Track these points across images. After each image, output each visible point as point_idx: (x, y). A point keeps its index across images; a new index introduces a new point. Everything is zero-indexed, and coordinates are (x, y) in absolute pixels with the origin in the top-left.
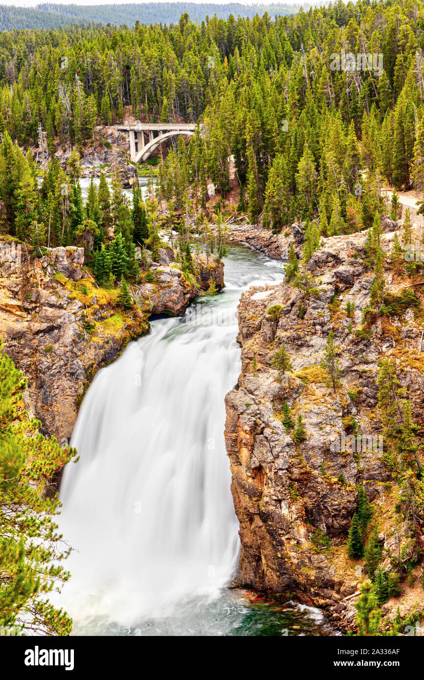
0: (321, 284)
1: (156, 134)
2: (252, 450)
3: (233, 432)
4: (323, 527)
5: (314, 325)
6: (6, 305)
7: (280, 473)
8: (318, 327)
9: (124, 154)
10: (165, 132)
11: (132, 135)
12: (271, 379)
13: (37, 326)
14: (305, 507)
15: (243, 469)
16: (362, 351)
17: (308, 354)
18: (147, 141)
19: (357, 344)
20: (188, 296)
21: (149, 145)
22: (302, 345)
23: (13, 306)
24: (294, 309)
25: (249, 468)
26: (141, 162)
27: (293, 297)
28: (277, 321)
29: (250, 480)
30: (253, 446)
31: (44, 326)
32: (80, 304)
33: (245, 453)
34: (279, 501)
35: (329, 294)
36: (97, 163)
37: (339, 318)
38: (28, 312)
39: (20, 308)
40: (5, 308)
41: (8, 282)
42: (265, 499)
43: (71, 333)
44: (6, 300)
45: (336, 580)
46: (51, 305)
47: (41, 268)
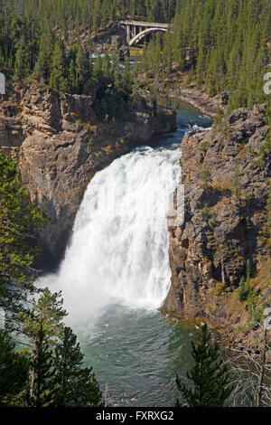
1: (143, 28)
2: (183, 229)
5: (228, 155)
7: (199, 244)
8: (231, 157)
11: (128, 28)
12: (199, 187)
13: (58, 142)
14: (213, 266)
15: (176, 240)
16: (257, 173)
17: (222, 173)
19: (254, 169)
21: (138, 35)
22: (219, 167)
24: (217, 145)
25: (180, 240)
26: (134, 45)
27: (217, 137)
28: (205, 151)
29: (180, 247)
32: (86, 131)
33: (179, 230)
34: (197, 262)
35: (239, 137)
37: (244, 152)
38: (54, 133)
39: (49, 130)
40: (40, 129)
41: (43, 114)
42: (189, 259)
43: (79, 148)
44: (41, 125)
45: (228, 313)
46: (69, 131)
47: (65, 107)
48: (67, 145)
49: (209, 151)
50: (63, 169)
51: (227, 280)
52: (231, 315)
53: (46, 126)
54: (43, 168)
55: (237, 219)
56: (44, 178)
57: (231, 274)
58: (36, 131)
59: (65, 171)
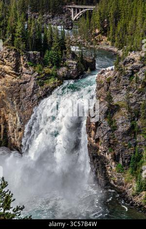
0: (127, 70)
1: (82, 9)
2: (95, 132)
3: (89, 125)
4: (121, 162)
5: (123, 85)
6: (10, 73)
7: (106, 141)
8: (125, 86)
9: (69, 16)
10: (85, 9)
11: (72, 9)
12: (105, 105)
13: (21, 81)
14: (114, 154)
15: (92, 139)
16: (141, 96)
17: (120, 96)
18: (78, 12)
19: (139, 93)
20: (80, 72)
21: (79, 14)
22: (118, 93)
23: (12, 73)
24: (116, 79)
25: (94, 139)
26: (75, 20)
27: (116, 74)
28: (109, 83)
29: (95, 143)
30: (96, 130)
31: (23, 81)
32: (37, 73)
33: (93, 133)
34: (105, 152)
35: (129, 74)
36: (59, 20)
37: (133, 83)
38: (18, 75)
39: (15, 74)
40: (9, 74)
41: (11, 64)
42: (100, 151)
43: (33, 84)
44: (10, 71)
45: (125, 183)
46: (27, 74)
47: (24, 59)
48: (25, 83)
49: (112, 83)
50: (24, 98)
51: (123, 163)
52: (126, 184)
53: (13, 72)
54: (12, 97)
55: (129, 125)
56: (12, 103)
57: (125, 159)
58: (7, 75)
59: (25, 99)
